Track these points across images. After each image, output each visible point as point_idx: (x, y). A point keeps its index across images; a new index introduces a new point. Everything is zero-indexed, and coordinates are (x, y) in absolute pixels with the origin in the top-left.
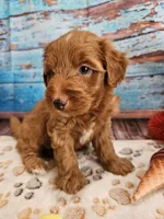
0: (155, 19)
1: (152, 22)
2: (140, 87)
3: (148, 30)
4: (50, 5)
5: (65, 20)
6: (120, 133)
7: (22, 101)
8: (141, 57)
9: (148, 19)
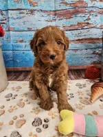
0: (89, 22)
1: (88, 23)
2: (81, 54)
3: (86, 27)
4: (34, 6)
5: (43, 16)
6: (72, 76)
7: (18, 61)
8: (82, 40)
9: (86, 21)
